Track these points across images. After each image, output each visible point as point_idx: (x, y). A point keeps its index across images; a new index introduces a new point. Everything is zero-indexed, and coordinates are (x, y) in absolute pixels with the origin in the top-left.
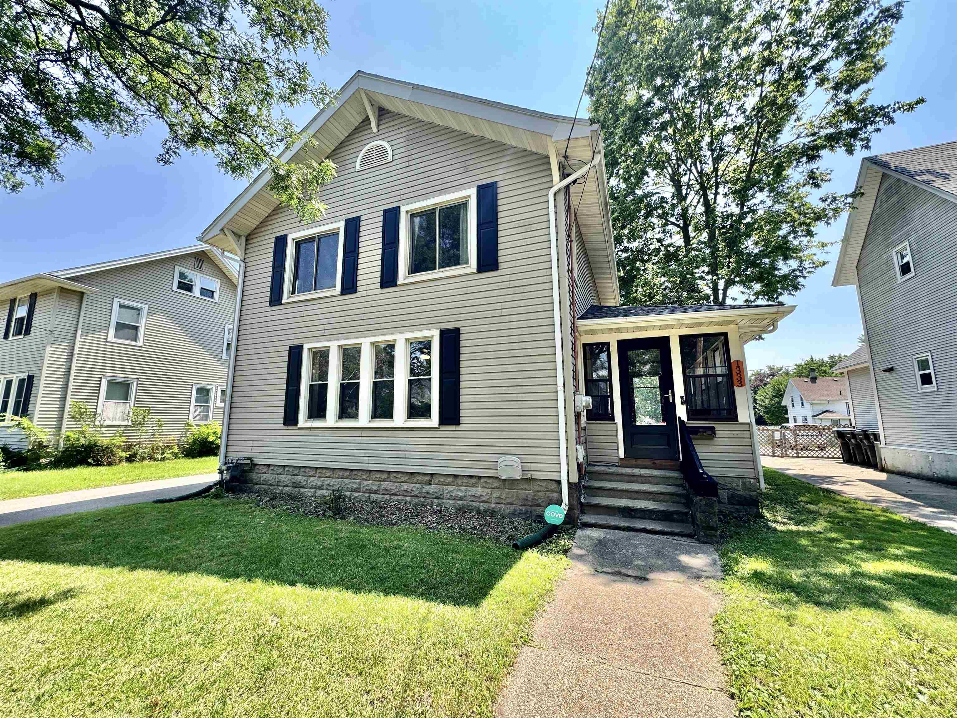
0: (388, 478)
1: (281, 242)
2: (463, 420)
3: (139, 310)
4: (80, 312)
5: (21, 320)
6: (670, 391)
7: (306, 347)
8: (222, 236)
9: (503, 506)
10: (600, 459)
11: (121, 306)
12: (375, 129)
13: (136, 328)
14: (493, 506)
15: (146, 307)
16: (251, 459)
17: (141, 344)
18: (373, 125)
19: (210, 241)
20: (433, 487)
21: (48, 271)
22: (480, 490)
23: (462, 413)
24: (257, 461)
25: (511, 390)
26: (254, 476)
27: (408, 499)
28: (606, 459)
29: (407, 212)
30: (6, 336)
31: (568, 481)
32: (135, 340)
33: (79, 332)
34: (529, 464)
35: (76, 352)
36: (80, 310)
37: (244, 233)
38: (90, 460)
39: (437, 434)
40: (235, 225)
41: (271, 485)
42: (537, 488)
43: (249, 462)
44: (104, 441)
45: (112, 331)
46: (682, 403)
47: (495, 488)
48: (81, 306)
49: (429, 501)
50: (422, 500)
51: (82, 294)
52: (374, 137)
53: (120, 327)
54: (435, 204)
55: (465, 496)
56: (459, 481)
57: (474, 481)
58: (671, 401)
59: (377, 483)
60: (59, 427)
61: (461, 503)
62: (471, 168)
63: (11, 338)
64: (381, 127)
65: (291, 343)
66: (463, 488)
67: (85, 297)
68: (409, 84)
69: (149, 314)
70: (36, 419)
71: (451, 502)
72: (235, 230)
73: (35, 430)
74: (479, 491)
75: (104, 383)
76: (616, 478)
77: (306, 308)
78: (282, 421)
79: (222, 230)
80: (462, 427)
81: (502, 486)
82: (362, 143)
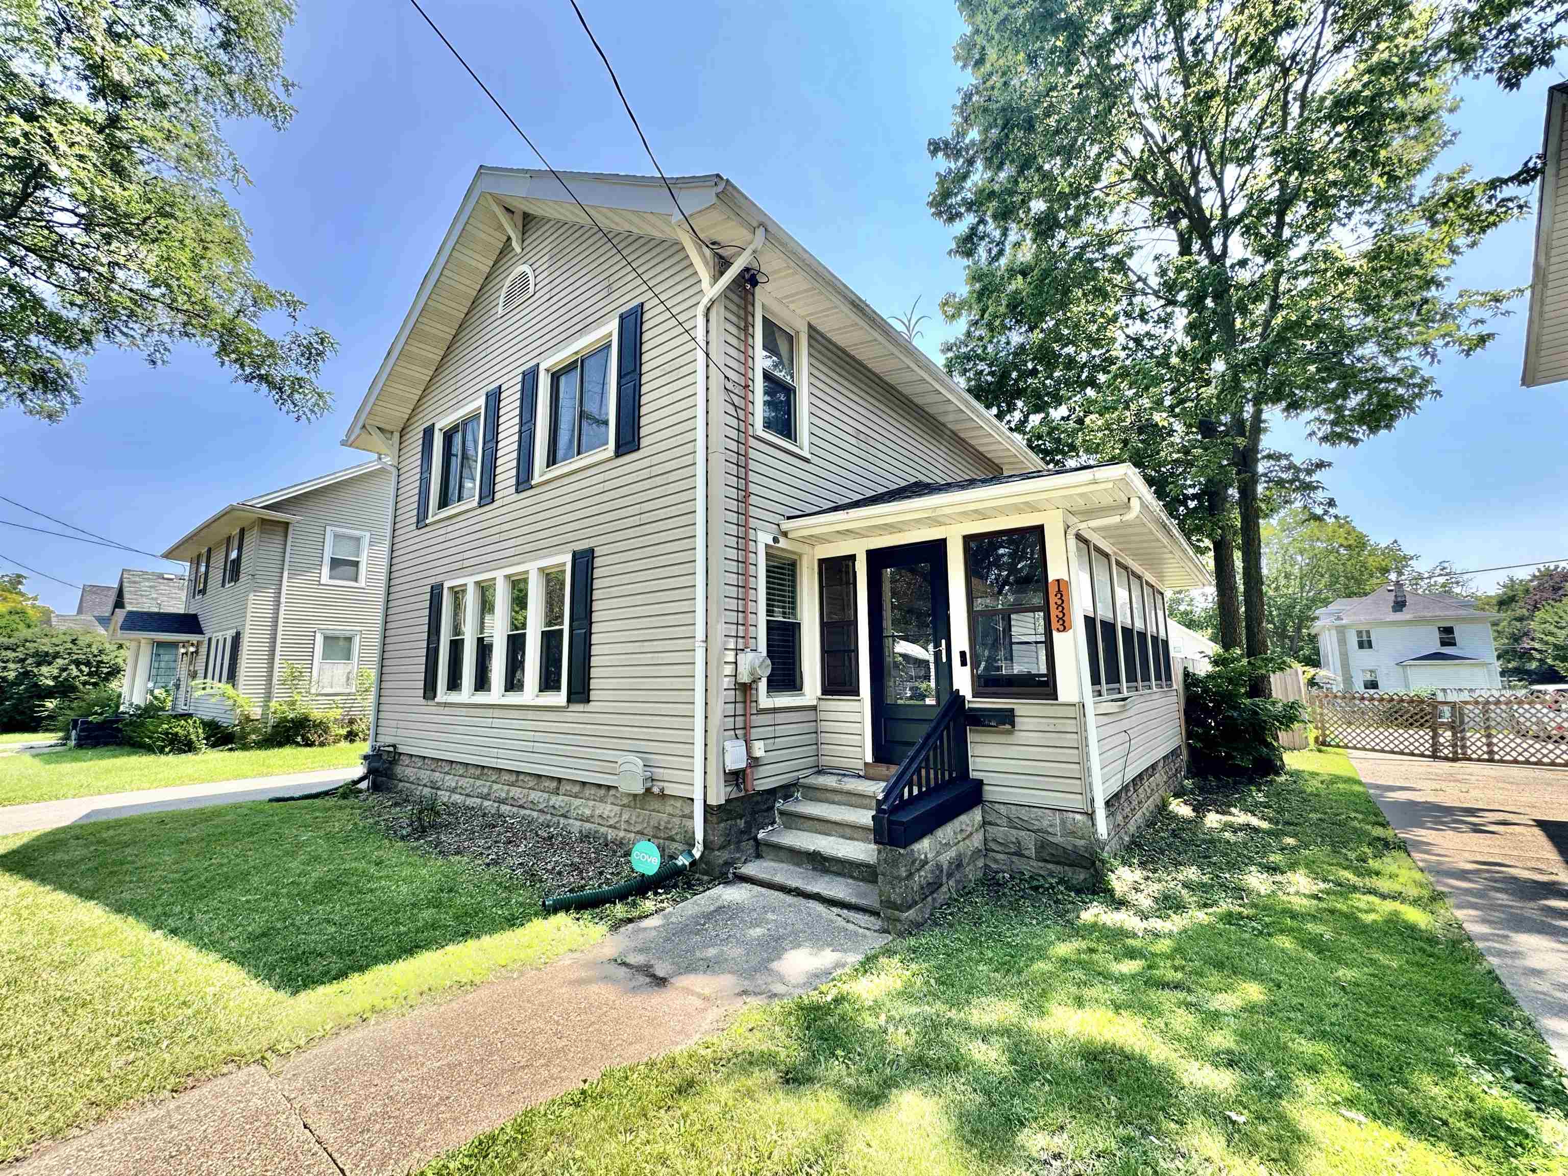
0: (517, 781)
1: (429, 433)
2: (593, 695)
3: (358, 539)
4: (285, 549)
5: (233, 561)
6: (943, 642)
7: (447, 585)
8: (364, 436)
9: (633, 835)
10: (836, 762)
11: (336, 536)
12: (518, 250)
13: (356, 564)
14: (622, 834)
15: (368, 534)
16: (394, 746)
17: (363, 585)
18: (515, 244)
19: (355, 444)
20: (561, 798)
21: (240, 501)
22: (609, 807)
23: (594, 684)
24: (402, 749)
25: (648, 647)
26: (399, 770)
27: (535, 814)
28: (845, 763)
29: (547, 370)
30: (223, 586)
31: (705, 801)
32: (356, 580)
33: (286, 574)
34: (662, 770)
35: (283, 600)
36: (285, 545)
37: (397, 426)
38: (299, 739)
39: (569, 717)
40: (377, 418)
41: (412, 783)
42: (669, 809)
43: (391, 749)
44: (316, 714)
45: (326, 570)
46: (964, 663)
47: (624, 806)
48: (286, 541)
49: (555, 819)
50: (549, 817)
51: (287, 524)
52: (520, 259)
53: (336, 563)
54: (576, 353)
55: (592, 816)
56: (588, 792)
57: (602, 792)
58: (944, 660)
59: (506, 788)
60: (268, 697)
61: (588, 825)
62: (615, 287)
63: (227, 586)
64: (526, 243)
65: (432, 581)
66: (591, 803)
67: (291, 529)
68: (527, 171)
69: (371, 544)
70: (241, 686)
71: (578, 823)
72: (382, 426)
73: (240, 701)
74: (607, 809)
75: (319, 639)
76: (837, 798)
77: (450, 529)
78: (421, 692)
79: (364, 426)
80: (591, 707)
81: (632, 804)
82: (502, 276)
